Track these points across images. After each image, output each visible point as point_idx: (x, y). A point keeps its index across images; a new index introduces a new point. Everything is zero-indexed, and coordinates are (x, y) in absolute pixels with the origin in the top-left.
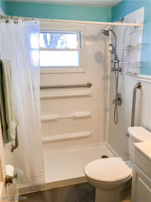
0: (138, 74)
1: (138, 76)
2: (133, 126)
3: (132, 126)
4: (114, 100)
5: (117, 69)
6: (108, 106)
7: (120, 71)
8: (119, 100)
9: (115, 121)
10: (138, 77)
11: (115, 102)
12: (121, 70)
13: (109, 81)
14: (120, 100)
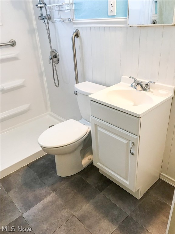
0: (73, 19)
1: (73, 21)
2: (78, 83)
3: (76, 83)
4: (50, 58)
5: (45, 16)
6: (43, 69)
7: (50, 19)
8: (55, 57)
9: (55, 84)
10: (74, 23)
11: (51, 60)
12: (50, 17)
13: (37, 36)
14: (57, 57)
